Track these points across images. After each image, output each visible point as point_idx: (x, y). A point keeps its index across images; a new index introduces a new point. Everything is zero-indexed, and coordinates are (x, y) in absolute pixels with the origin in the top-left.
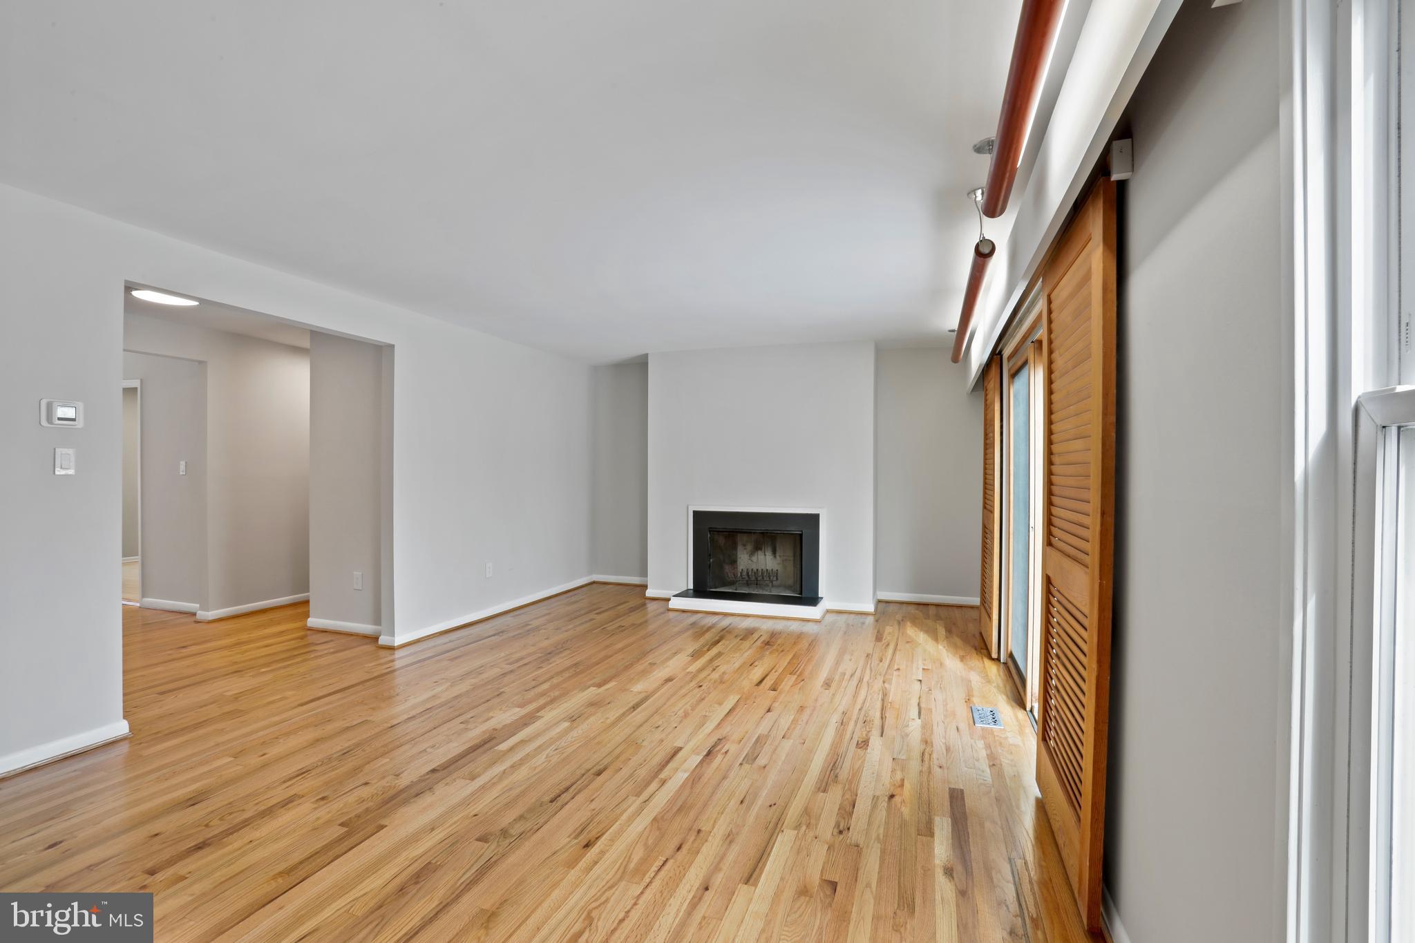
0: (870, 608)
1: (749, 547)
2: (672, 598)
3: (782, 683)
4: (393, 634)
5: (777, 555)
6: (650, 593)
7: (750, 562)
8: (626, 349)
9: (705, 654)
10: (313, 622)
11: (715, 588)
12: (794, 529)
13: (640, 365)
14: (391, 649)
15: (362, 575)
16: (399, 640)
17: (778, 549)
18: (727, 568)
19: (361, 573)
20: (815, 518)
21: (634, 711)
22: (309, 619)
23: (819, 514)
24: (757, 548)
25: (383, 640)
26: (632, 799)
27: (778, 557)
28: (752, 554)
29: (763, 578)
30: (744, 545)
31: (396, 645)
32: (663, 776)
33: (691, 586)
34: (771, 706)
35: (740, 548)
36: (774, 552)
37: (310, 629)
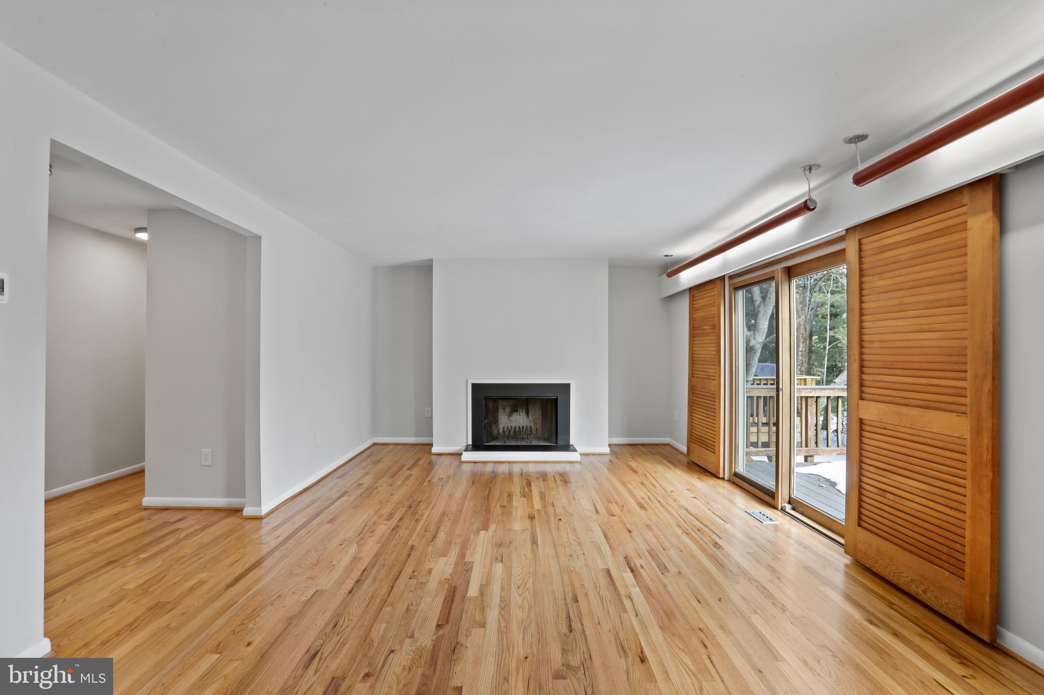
0: (607, 450)
1: (508, 410)
2: (464, 452)
3: (610, 508)
4: (259, 504)
5: (530, 415)
6: (435, 450)
7: (509, 421)
8: (418, 255)
9: (532, 495)
10: (147, 501)
11: (487, 443)
12: (551, 395)
13: (426, 268)
14: (259, 518)
15: (212, 451)
16: (265, 509)
17: (530, 411)
18: (494, 426)
19: (211, 450)
20: (567, 387)
21: (537, 545)
22: (145, 499)
23: (570, 384)
24: (514, 410)
25: (248, 511)
26: (624, 615)
27: (530, 417)
28: (510, 415)
29: (520, 433)
30: (504, 409)
31: (263, 514)
32: (623, 592)
33: (470, 442)
34: (626, 528)
35: (500, 411)
36: (527, 414)
37: (146, 509)
